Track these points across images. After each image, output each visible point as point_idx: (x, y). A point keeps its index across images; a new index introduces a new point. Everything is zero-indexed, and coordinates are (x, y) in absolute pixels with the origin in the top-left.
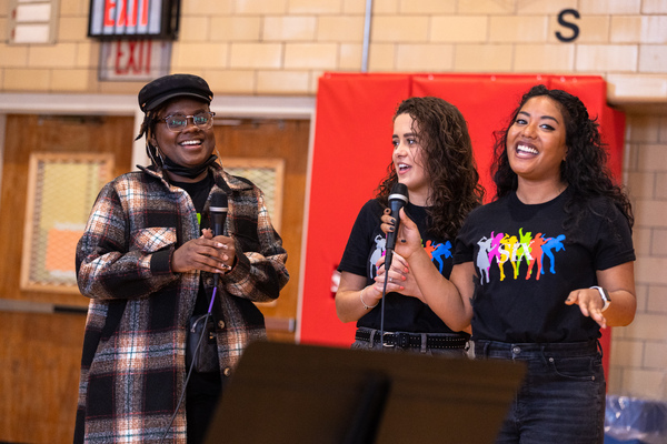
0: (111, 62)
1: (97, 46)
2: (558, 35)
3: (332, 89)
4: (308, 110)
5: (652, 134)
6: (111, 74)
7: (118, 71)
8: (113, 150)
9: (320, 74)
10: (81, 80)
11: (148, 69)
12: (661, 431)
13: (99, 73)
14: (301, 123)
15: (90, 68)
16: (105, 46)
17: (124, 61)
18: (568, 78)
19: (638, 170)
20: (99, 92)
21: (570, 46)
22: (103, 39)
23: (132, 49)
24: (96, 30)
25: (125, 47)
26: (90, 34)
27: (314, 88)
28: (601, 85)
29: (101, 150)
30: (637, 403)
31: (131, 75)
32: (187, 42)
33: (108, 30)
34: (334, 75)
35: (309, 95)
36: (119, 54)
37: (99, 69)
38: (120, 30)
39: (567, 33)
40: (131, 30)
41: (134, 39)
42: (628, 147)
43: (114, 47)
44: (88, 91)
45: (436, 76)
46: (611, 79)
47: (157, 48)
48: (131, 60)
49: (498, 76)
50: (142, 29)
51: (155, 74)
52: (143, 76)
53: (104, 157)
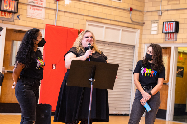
0: (167, 38)
1: (165, 34)
6: (167, 40)
7: (168, 39)
8: (169, 54)
10: (162, 41)
11: (173, 39)
15: (164, 39)
17: (169, 37)
20: (165, 43)
23: (171, 35)
24: (164, 32)
25: (169, 35)
26: (163, 33)
29: (166, 54)
31: (170, 40)
32: (180, 33)
33: (166, 32)
36: (168, 36)
37: (165, 39)
38: (168, 32)
40: (170, 32)
44: (163, 43)
47: (175, 34)
48: (170, 37)
51: (174, 40)
52: (172, 40)
53: (167, 55)
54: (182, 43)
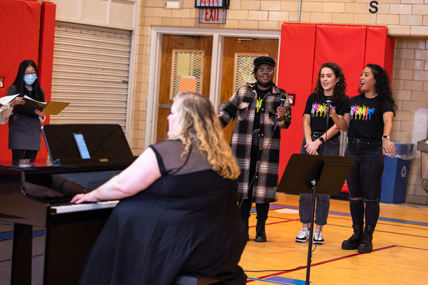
0: (204, 17)
1: (198, 10)
2: (370, 10)
3: (287, 28)
4: (278, 36)
5: (405, 45)
6: (204, 21)
7: (206, 20)
8: (204, 49)
9: (282, 23)
10: (192, 22)
11: (218, 19)
12: (406, 154)
13: (199, 20)
14: (275, 40)
15: (196, 18)
16: (201, 10)
17: (208, 16)
18: (373, 27)
19: (399, 59)
20: (199, 27)
21: (375, 15)
22: (200, 7)
23: (212, 12)
24: (198, 5)
25: (209, 11)
26: (196, 7)
27: (280, 28)
28: (385, 29)
29: (199, 49)
30: (398, 145)
31: (211, 22)
32: (232, 10)
33: (203, 5)
34: (287, 23)
35: (278, 31)
36: (207, 13)
37: (199, 19)
38: (207, 5)
39: (374, 10)
40: (211, 5)
41: (212, 8)
42: (396, 50)
43: (205, 10)
44: (195, 27)
45: (325, 25)
46: (389, 27)
47: (221, 12)
48: (211, 16)
49: (348, 25)
50: (216, 5)
51: (220, 21)
52: (216, 22)
53: (200, 51)
54: (238, 29)
